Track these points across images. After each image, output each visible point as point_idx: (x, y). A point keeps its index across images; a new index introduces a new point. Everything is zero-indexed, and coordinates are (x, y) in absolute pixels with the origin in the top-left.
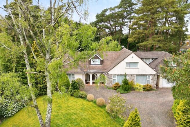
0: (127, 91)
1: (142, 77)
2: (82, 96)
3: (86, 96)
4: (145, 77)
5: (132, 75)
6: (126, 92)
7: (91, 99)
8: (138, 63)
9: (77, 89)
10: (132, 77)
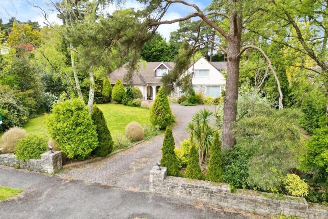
0: (193, 103)
1: (214, 88)
2: (137, 103)
3: (140, 103)
4: (217, 88)
5: (201, 86)
6: (191, 104)
7: (145, 106)
8: (209, 70)
9: (132, 97)
10: (202, 88)
